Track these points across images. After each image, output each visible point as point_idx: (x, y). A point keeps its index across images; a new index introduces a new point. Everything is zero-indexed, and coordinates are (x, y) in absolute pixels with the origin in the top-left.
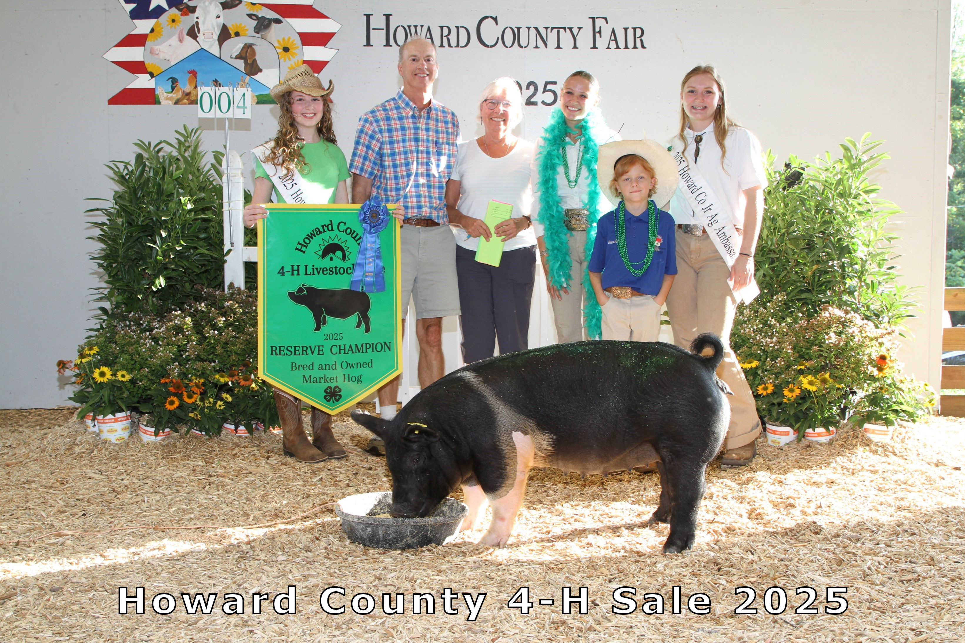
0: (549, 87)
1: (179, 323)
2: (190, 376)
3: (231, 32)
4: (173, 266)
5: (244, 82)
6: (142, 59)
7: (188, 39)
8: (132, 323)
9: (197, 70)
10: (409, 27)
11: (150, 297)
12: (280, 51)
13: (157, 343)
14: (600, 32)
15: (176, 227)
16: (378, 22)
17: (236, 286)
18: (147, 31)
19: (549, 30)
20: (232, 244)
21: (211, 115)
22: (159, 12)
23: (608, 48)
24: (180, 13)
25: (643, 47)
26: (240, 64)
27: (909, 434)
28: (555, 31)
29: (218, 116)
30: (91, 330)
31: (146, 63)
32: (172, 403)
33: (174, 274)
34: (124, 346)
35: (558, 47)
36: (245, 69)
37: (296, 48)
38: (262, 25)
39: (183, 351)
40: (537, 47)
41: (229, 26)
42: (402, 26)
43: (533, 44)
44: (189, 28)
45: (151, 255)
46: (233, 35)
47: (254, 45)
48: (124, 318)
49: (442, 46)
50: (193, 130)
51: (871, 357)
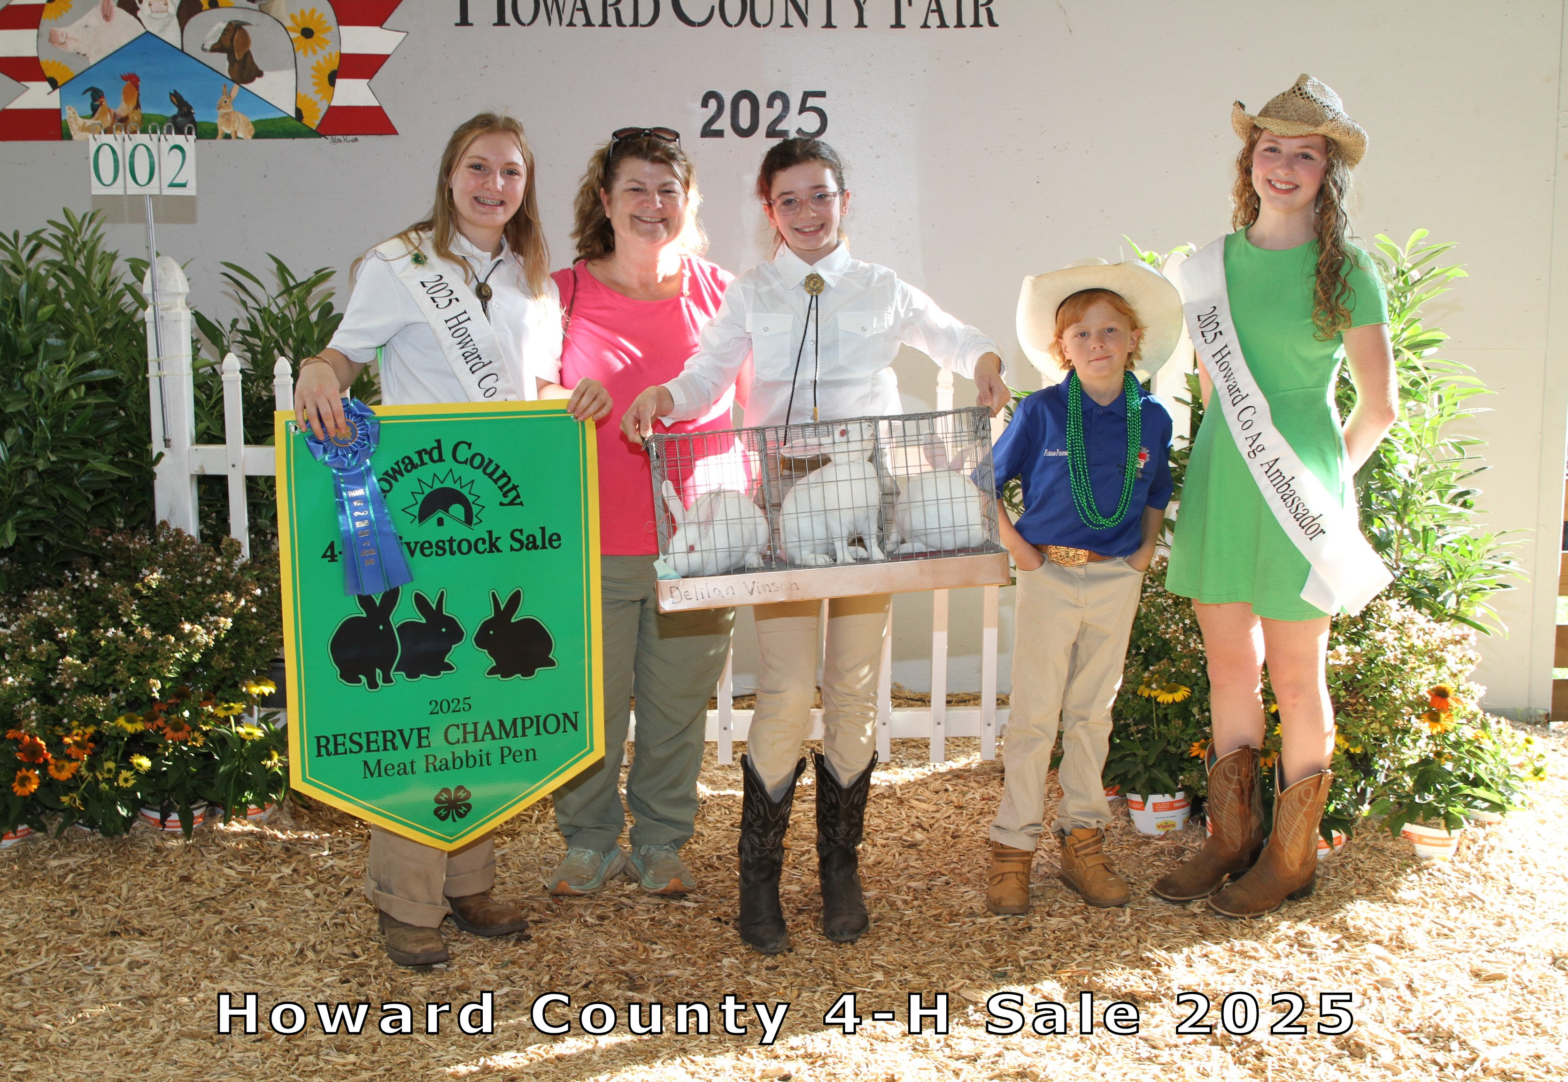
0: (811, 102)
1: (45, 615)
2: (66, 721)
4: (35, 501)
5: (229, 97)
6: (34, 54)
7: (121, 14)
9: (139, 74)
12: (294, 35)
15: (40, 423)
17: (173, 526)
20: (167, 442)
21: (117, 190)
23: (925, 26)
25: (992, 23)
26: (221, 62)
27: (1493, 841)
29: (129, 192)
31: (42, 60)
32: (24, 781)
33: (34, 516)
35: (829, 25)
36: (230, 71)
37: (327, 30)
40: (787, 25)
43: (779, 19)
46: (205, 6)
47: (245, 24)
49: (605, 24)
50: (85, 216)
51: (1421, 693)
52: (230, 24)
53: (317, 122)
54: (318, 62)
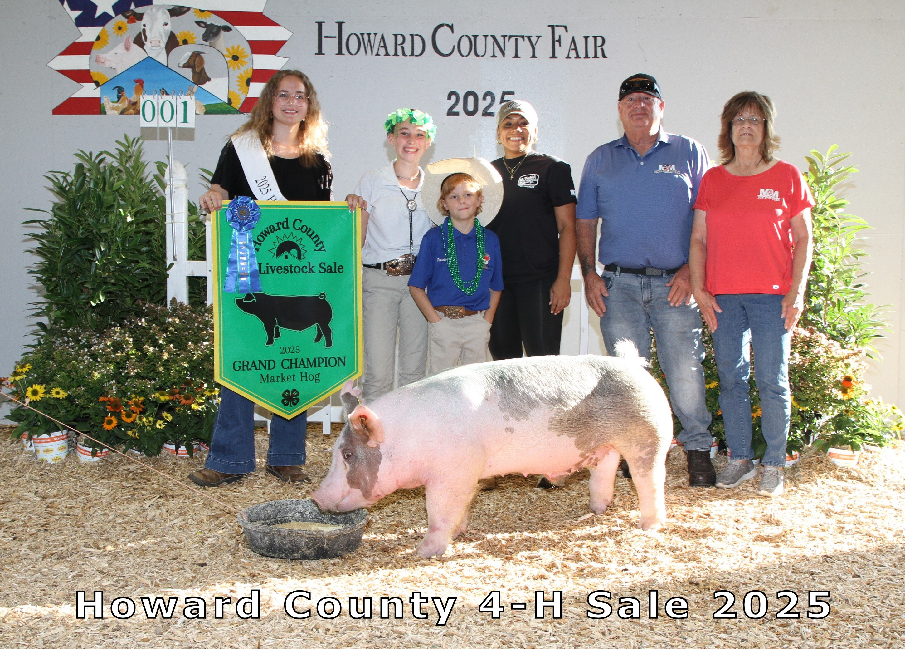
0: (506, 97)
1: (118, 339)
2: (129, 394)
3: (178, 39)
4: (113, 281)
5: (192, 91)
6: (87, 68)
7: (135, 48)
8: (71, 339)
9: (144, 79)
10: (362, 35)
11: (89, 313)
12: (228, 59)
13: (95, 359)
14: (559, 41)
15: (116, 240)
16: (330, 29)
17: (178, 301)
18: (93, 39)
19: (507, 38)
20: (175, 257)
21: (153, 124)
22: (105, 19)
23: (568, 57)
24: (126, 20)
25: (604, 56)
26: (188, 73)
27: (876, 460)
28: (513, 39)
29: (160, 126)
30: (28, 346)
31: (92, 71)
32: (110, 422)
33: (113, 289)
34: (61, 363)
35: (516, 56)
36: (193, 78)
37: (246, 56)
38: (211, 32)
39: (122, 368)
40: (494, 56)
41: (177, 33)
42: (355, 34)
43: (490, 53)
44: (135, 35)
45: (90, 269)
46: (181, 43)
47: (202, 53)
48: (63, 334)
49: (396, 54)
50: (134, 140)
51: (837, 379)
52: (194, 53)
53: (239, 106)
54: (241, 74)
